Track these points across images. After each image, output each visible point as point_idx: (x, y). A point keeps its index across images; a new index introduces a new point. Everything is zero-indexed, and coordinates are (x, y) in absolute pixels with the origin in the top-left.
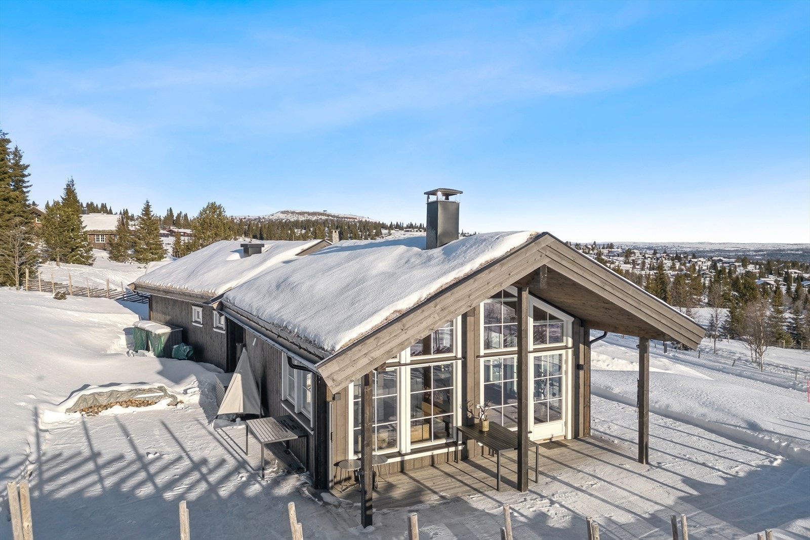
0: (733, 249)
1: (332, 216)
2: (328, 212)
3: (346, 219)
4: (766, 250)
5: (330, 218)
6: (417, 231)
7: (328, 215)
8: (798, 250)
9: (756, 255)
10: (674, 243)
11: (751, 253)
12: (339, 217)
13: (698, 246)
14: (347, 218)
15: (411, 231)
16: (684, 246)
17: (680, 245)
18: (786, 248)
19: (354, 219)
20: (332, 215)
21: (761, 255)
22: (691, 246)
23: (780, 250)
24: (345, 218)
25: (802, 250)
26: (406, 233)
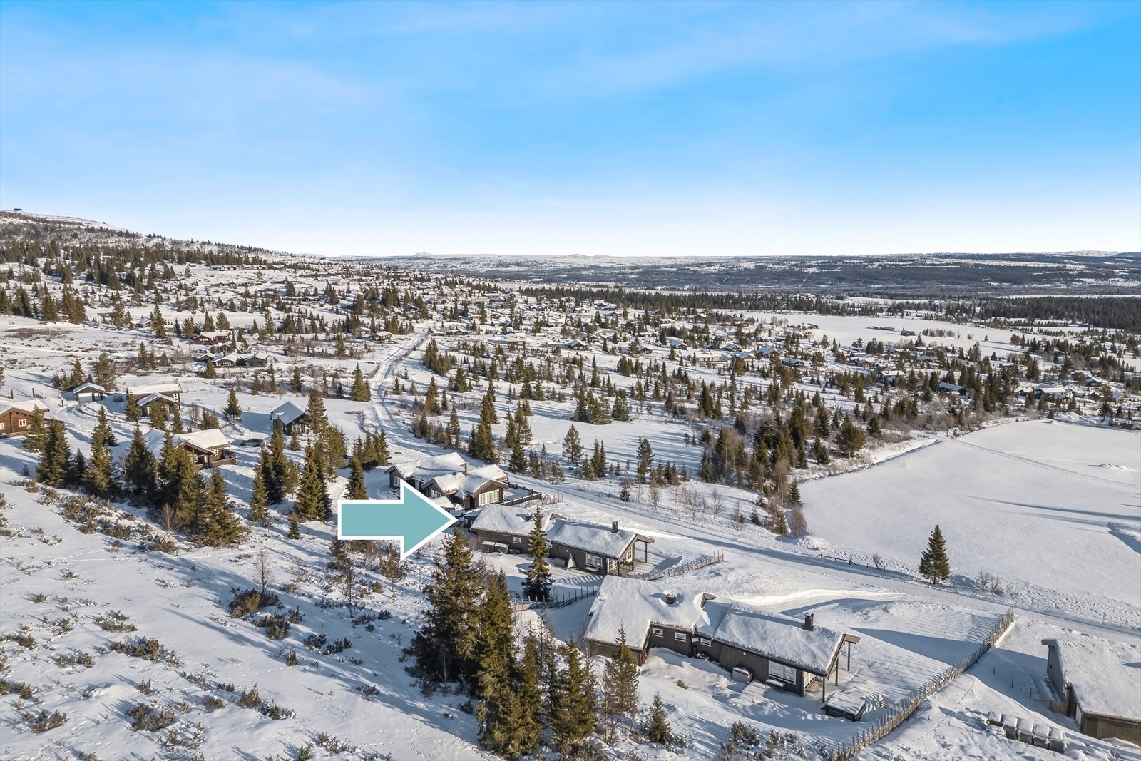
0: (608, 265)
1: (33, 219)
2: (25, 211)
3: (62, 225)
4: (642, 267)
5: (30, 222)
6: (229, 269)
7: (26, 218)
8: (672, 266)
9: (631, 274)
10: (545, 257)
11: (627, 271)
12: (48, 222)
13: (573, 260)
14: (64, 223)
15: (220, 269)
16: (557, 260)
17: (552, 260)
18: (660, 263)
19: (77, 224)
20: (34, 216)
21: (637, 274)
22: (564, 260)
23: (655, 267)
24: (60, 223)
25: (675, 265)
26: (214, 272)
